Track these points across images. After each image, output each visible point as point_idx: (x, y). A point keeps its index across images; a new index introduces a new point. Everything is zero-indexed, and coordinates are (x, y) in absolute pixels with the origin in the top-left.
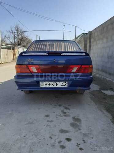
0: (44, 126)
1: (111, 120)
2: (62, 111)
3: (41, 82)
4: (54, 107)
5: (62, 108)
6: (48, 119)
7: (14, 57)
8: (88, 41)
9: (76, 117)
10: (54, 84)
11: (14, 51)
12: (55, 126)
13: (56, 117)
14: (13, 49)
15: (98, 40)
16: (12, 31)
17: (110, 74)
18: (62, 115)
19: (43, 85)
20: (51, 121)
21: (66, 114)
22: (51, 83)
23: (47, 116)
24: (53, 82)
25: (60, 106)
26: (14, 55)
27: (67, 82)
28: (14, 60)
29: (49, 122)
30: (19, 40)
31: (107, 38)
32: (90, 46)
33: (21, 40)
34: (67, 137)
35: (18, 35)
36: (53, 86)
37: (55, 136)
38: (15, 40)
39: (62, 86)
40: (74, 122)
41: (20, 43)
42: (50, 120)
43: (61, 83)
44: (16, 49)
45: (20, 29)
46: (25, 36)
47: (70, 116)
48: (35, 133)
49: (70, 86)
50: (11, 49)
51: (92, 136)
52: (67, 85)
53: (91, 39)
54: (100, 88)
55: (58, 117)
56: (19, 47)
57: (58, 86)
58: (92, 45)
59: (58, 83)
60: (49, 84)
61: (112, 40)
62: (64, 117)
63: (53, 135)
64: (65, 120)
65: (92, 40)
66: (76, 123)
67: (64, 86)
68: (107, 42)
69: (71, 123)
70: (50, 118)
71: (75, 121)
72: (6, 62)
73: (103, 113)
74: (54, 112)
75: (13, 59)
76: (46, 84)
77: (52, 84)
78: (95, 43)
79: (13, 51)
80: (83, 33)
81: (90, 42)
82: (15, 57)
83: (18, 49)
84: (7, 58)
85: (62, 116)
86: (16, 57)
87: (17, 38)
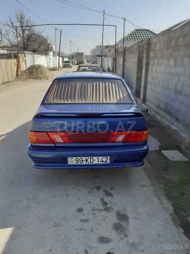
0: (77, 230)
1: (171, 215)
2: (102, 200)
3: (69, 158)
4: (90, 192)
5: (101, 193)
6: (81, 216)
7: (17, 72)
8: (145, 55)
9: (121, 212)
10: (89, 160)
11: (18, 62)
12: (92, 230)
13: (92, 213)
14: (16, 57)
15: (161, 58)
16: (12, 24)
17: (177, 120)
18: (102, 208)
19: (72, 161)
20: (86, 221)
21: (107, 206)
22: (84, 158)
23: (80, 210)
24: (87, 158)
25: (98, 188)
26: (18, 67)
27: (109, 157)
28: (18, 77)
29: (83, 223)
30: (25, 40)
31: (176, 60)
32: (147, 65)
33: (28, 39)
34: (109, 251)
35: (23, 31)
36: (87, 163)
37: (92, 248)
38: (19, 39)
39: (102, 163)
40: (118, 222)
41: (28, 45)
42: (84, 218)
43: (100, 158)
44: (21, 56)
45: (25, 19)
46: (36, 33)
47: (113, 209)
48: (64, 243)
49: (113, 162)
50: (12, 58)
51: (142, 248)
52: (108, 161)
53: (149, 51)
54: (160, 147)
55: (95, 211)
56: (27, 52)
57: (96, 162)
58: (151, 63)
59: (95, 158)
60: (81, 160)
61: (182, 65)
62: (104, 212)
63: (89, 247)
64: (106, 217)
65: (151, 54)
66: (122, 223)
67: (104, 163)
68: (175, 65)
69: (114, 224)
70: (83, 214)
71: (120, 220)
72: (5, 81)
73: (162, 203)
74: (90, 203)
75: (17, 75)
76: (77, 160)
77: (86, 160)
78: (156, 60)
79: (15, 61)
80: (136, 30)
81: (148, 57)
82: (20, 70)
83: (25, 56)
84: (6, 74)
85: (101, 211)
86: (21, 72)
87: (22, 35)
